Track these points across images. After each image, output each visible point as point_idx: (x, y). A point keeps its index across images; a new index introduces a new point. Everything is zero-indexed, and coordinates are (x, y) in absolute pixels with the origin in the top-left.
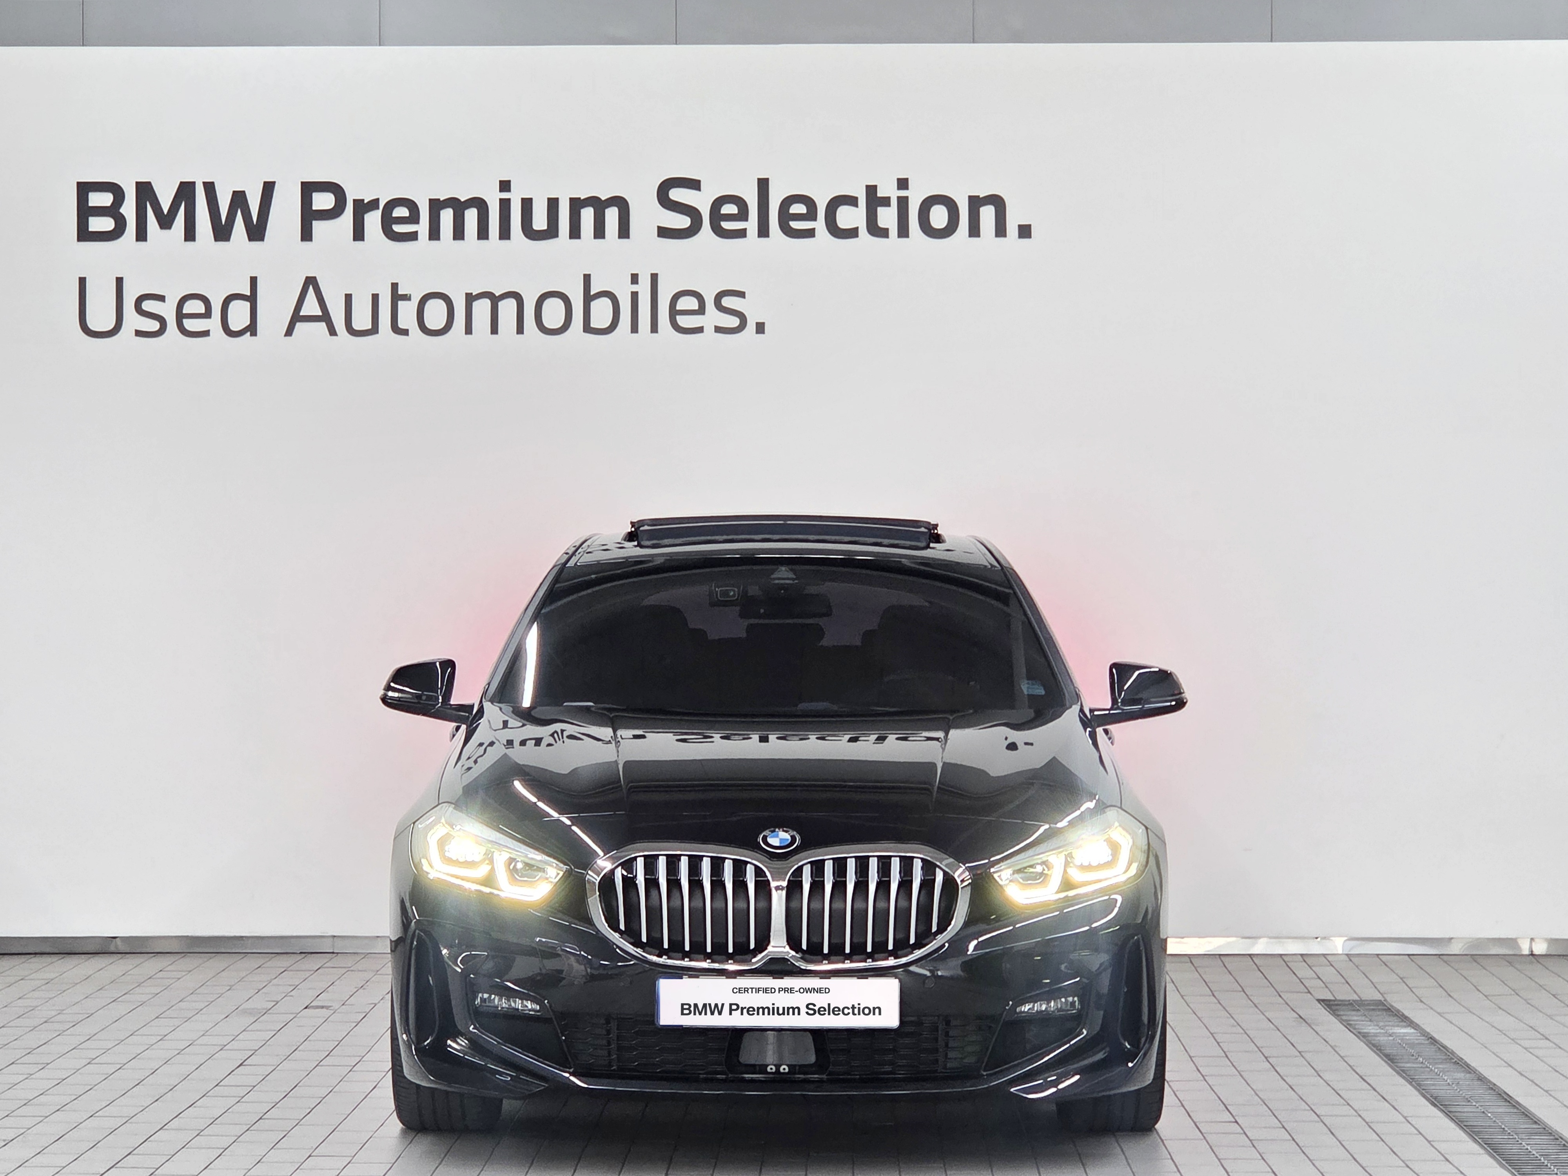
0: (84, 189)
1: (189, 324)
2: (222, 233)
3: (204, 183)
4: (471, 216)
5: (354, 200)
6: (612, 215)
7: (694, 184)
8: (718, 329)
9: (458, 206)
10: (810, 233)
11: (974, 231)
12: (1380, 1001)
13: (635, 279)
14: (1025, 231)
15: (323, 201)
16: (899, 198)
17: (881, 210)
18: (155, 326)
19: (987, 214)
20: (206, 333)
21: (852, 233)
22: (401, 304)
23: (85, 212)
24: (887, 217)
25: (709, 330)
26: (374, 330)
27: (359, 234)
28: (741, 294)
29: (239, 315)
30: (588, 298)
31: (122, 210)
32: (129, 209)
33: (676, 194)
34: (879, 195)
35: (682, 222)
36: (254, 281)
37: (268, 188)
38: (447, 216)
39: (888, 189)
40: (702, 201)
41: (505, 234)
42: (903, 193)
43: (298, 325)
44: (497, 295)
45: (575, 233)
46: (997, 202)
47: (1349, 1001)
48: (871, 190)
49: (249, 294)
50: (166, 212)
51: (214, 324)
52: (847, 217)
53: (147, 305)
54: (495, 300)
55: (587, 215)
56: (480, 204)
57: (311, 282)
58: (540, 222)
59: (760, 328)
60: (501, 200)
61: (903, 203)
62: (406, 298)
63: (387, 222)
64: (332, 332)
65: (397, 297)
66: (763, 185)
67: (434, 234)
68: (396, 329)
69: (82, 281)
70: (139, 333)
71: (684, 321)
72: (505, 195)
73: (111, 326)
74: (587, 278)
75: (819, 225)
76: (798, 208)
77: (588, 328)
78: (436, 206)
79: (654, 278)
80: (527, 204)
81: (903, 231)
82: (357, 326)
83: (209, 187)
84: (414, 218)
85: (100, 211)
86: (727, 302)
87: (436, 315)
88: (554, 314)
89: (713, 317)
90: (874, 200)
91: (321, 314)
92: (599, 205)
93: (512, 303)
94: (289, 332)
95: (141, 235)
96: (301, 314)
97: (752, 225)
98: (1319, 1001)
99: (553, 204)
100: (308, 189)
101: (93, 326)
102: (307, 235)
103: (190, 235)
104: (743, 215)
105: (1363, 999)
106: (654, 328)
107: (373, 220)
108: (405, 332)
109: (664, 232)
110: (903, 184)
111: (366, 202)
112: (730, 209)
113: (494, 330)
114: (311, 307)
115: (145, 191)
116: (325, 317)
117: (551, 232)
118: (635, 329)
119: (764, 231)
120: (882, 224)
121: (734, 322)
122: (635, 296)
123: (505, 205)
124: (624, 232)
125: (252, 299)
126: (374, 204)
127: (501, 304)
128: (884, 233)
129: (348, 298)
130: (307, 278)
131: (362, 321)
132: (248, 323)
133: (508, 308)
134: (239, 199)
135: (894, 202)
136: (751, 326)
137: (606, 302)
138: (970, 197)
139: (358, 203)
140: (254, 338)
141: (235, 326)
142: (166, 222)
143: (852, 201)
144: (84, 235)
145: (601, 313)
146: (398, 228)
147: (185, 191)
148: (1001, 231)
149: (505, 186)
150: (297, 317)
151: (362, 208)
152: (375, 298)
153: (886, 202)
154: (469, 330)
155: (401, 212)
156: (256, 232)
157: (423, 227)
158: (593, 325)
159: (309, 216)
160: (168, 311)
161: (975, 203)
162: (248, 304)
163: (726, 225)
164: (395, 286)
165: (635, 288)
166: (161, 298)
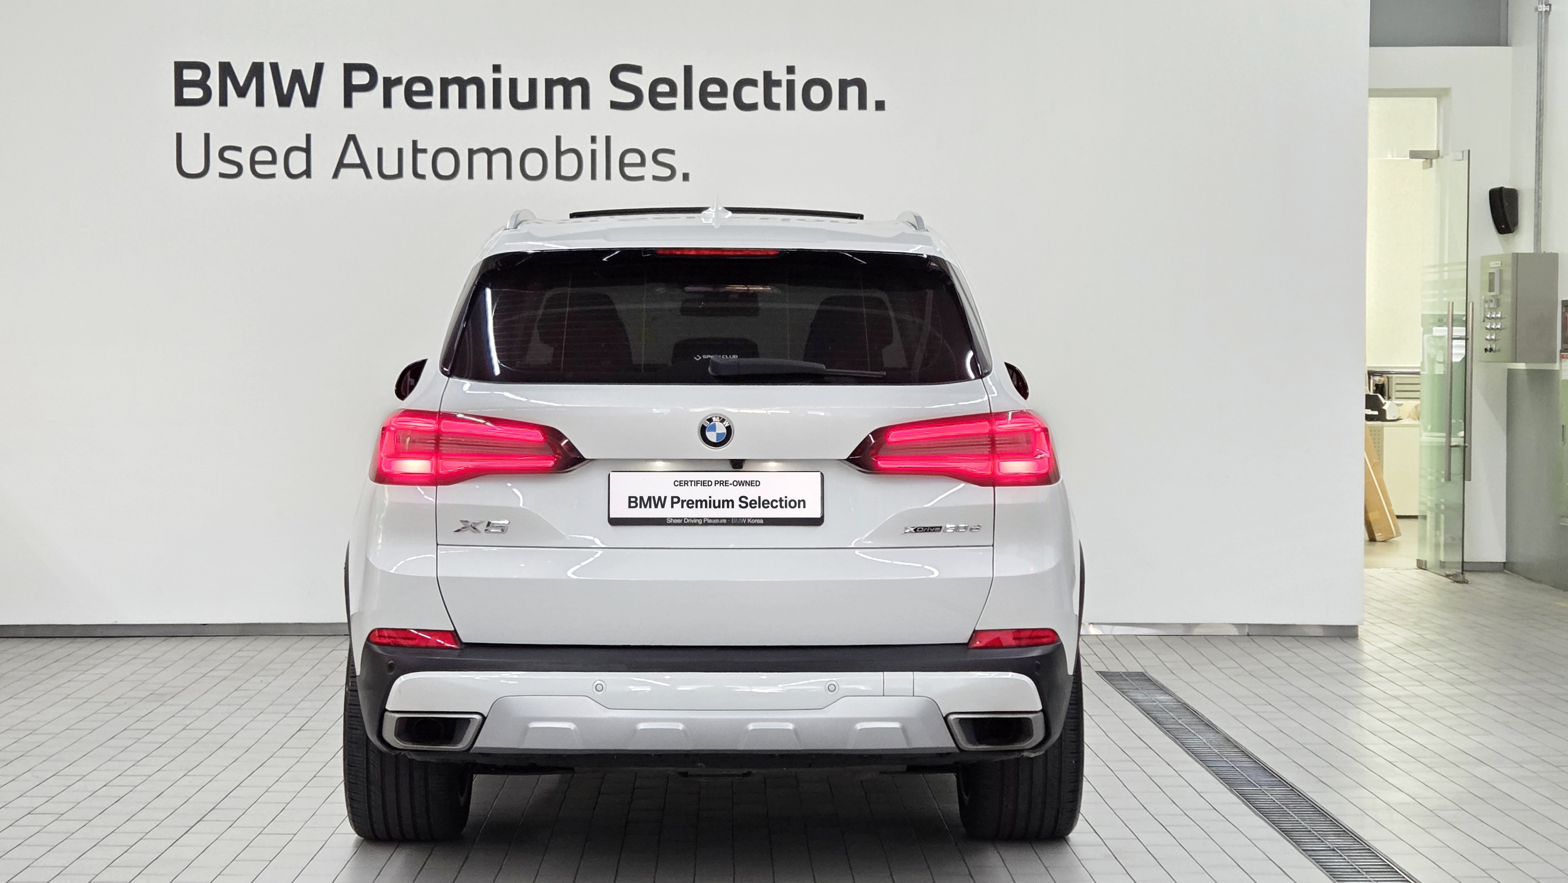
0: (180, 67)
1: (259, 169)
2: (284, 100)
3: (271, 64)
4: (472, 90)
5: (384, 78)
6: (576, 91)
7: (637, 69)
8: (655, 178)
9: (462, 84)
10: (722, 107)
11: (843, 105)
12: (1142, 673)
13: (594, 140)
14: (880, 106)
15: (360, 78)
16: (788, 81)
17: (775, 90)
18: (234, 170)
19: (853, 92)
20: (272, 176)
21: (753, 107)
22: (420, 156)
23: (180, 84)
24: (779, 95)
25: (648, 178)
26: (400, 175)
27: (387, 103)
28: (672, 152)
29: (298, 162)
30: (559, 154)
31: (208, 83)
32: (214, 82)
33: (624, 77)
34: (774, 77)
35: (630, 97)
36: (308, 137)
37: (319, 68)
38: (453, 90)
39: (779, 74)
40: (643, 82)
41: (497, 104)
42: (791, 77)
43: (343, 171)
44: (492, 150)
45: (549, 104)
46: (860, 84)
47: (1119, 673)
48: (767, 75)
49: (304, 146)
50: (241, 84)
51: (278, 169)
52: (751, 95)
53: (228, 154)
54: (490, 154)
55: (558, 91)
56: (478, 82)
57: (351, 138)
58: (523, 96)
59: (686, 177)
60: (494, 79)
61: (791, 84)
62: (424, 151)
63: (409, 94)
64: (368, 175)
65: (416, 151)
66: (688, 70)
67: (444, 104)
68: (416, 174)
69: (179, 136)
70: (222, 175)
71: (629, 171)
72: (497, 76)
73: (200, 169)
74: (558, 139)
75: (729, 100)
76: (714, 88)
77: (559, 176)
78: (445, 83)
79: (608, 139)
80: (513, 83)
81: (791, 106)
82: (386, 172)
83: (275, 67)
84: (429, 91)
85: (192, 84)
86: (661, 157)
87: (446, 164)
88: (534, 164)
89: (651, 169)
90: (770, 82)
91: (359, 162)
92: (567, 84)
93: (503, 156)
94: (336, 175)
95: (223, 102)
96: (346, 161)
97: (680, 100)
98: (1097, 672)
99: (533, 83)
100: (349, 69)
101: (187, 170)
102: (348, 103)
103: (260, 102)
104: (673, 93)
105: (1130, 671)
106: (608, 177)
107: (398, 93)
108: (423, 177)
109: (615, 105)
110: (791, 70)
111: (393, 79)
112: (663, 88)
113: (490, 176)
114: (352, 157)
115: (226, 69)
116: (363, 165)
117: (532, 104)
118: (594, 177)
119: (688, 105)
120: (775, 100)
121: (667, 172)
122: (593, 152)
123: (497, 83)
124: (585, 105)
125: (307, 150)
126: (399, 81)
127: (495, 158)
128: (776, 107)
129: (380, 151)
130: (349, 136)
131: (391, 168)
132: (304, 168)
133: (500, 160)
134: (297, 76)
135: (784, 84)
136: (679, 176)
137: (573, 157)
138: (840, 80)
139: (387, 80)
140: (309, 180)
141: (294, 171)
142: (242, 92)
143: (753, 83)
144: (180, 101)
145: (569, 164)
146: (417, 99)
147: (257, 70)
148: (862, 105)
149: (497, 69)
150: (341, 165)
151: (389, 84)
152: (400, 151)
153: (778, 83)
154: (471, 176)
155: (419, 87)
156: (310, 100)
157: (435, 98)
158: (563, 173)
159: (350, 89)
160: (244, 158)
161: (844, 85)
162: (304, 155)
163: (661, 100)
164: (415, 143)
165: (594, 146)
166: (238, 149)
